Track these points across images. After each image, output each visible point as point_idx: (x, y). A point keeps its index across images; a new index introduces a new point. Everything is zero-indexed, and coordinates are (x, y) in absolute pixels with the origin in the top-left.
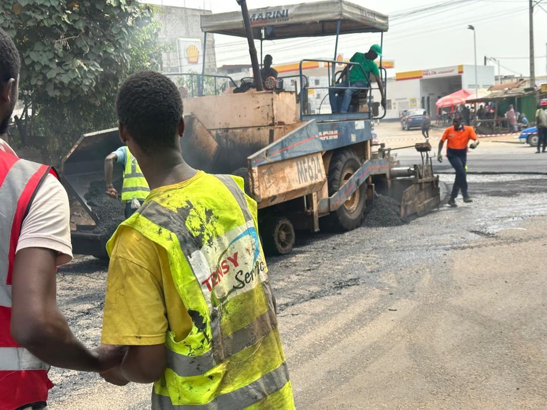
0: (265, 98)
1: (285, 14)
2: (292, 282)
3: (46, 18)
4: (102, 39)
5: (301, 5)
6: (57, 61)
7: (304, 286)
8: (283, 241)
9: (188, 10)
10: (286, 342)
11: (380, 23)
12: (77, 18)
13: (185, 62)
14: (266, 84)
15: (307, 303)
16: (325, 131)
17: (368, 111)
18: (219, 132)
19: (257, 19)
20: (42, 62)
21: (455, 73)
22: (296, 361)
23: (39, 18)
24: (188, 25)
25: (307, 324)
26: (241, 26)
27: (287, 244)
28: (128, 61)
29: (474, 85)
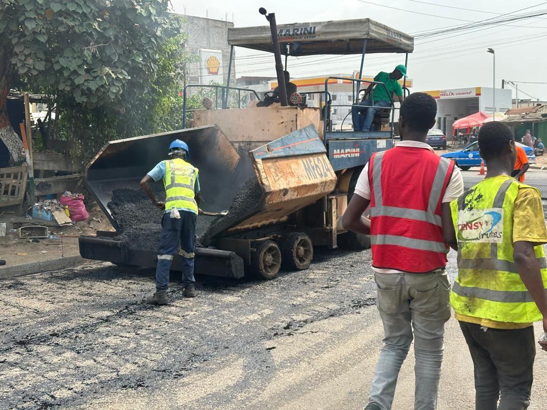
0: (290, 114)
1: (312, 31)
2: (310, 298)
3: (77, 24)
4: (131, 48)
5: (329, 23)
6: (85, 68)
7: (322, 303)
8: (301, 256)
9: (210, 21)
10: (306, 359)
11: (405, 44)
12: (107, 26)
13: (205, 72)
14: (291, 99)
15: (326, 321)
16: (347, 148)
17: (390, 130)
18: (242, 145)
19: (285, 35)
20: (71, 68)
21: (473, 95)
22: (316, 380)
23: (71, 24)
24: (209, 36)
25: (327, 343)
26: (269, 41)
27: (305, 259)
28: (155, 70)
29: (491, 108)
